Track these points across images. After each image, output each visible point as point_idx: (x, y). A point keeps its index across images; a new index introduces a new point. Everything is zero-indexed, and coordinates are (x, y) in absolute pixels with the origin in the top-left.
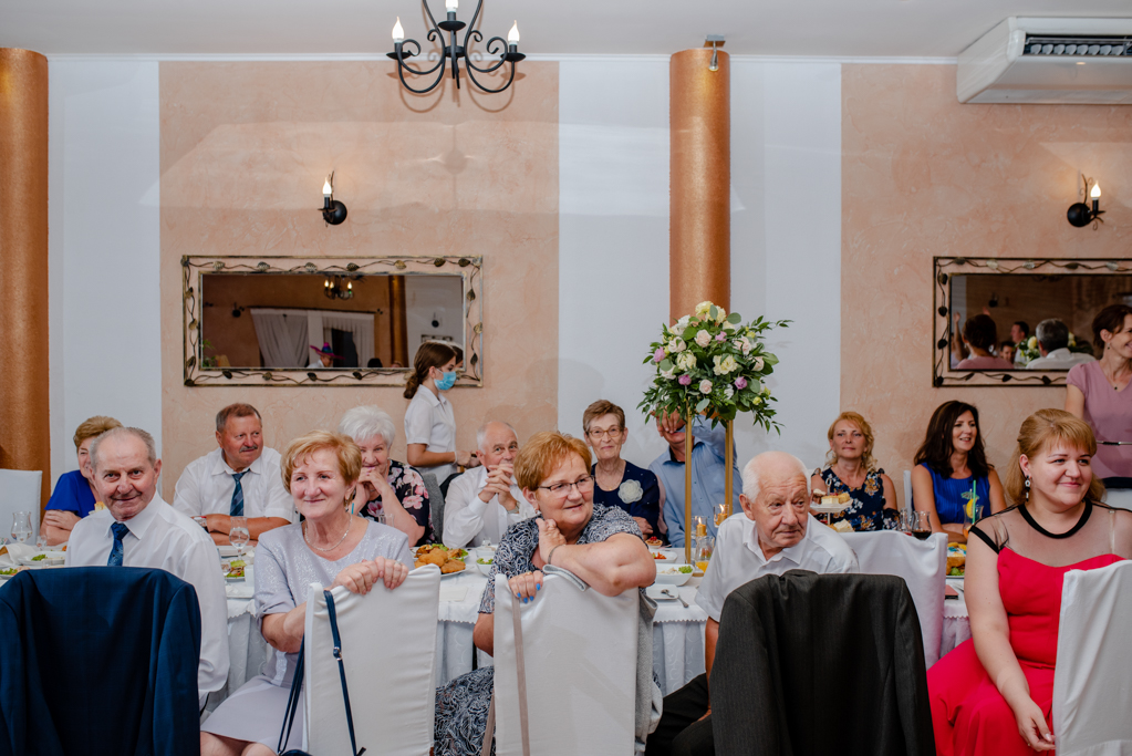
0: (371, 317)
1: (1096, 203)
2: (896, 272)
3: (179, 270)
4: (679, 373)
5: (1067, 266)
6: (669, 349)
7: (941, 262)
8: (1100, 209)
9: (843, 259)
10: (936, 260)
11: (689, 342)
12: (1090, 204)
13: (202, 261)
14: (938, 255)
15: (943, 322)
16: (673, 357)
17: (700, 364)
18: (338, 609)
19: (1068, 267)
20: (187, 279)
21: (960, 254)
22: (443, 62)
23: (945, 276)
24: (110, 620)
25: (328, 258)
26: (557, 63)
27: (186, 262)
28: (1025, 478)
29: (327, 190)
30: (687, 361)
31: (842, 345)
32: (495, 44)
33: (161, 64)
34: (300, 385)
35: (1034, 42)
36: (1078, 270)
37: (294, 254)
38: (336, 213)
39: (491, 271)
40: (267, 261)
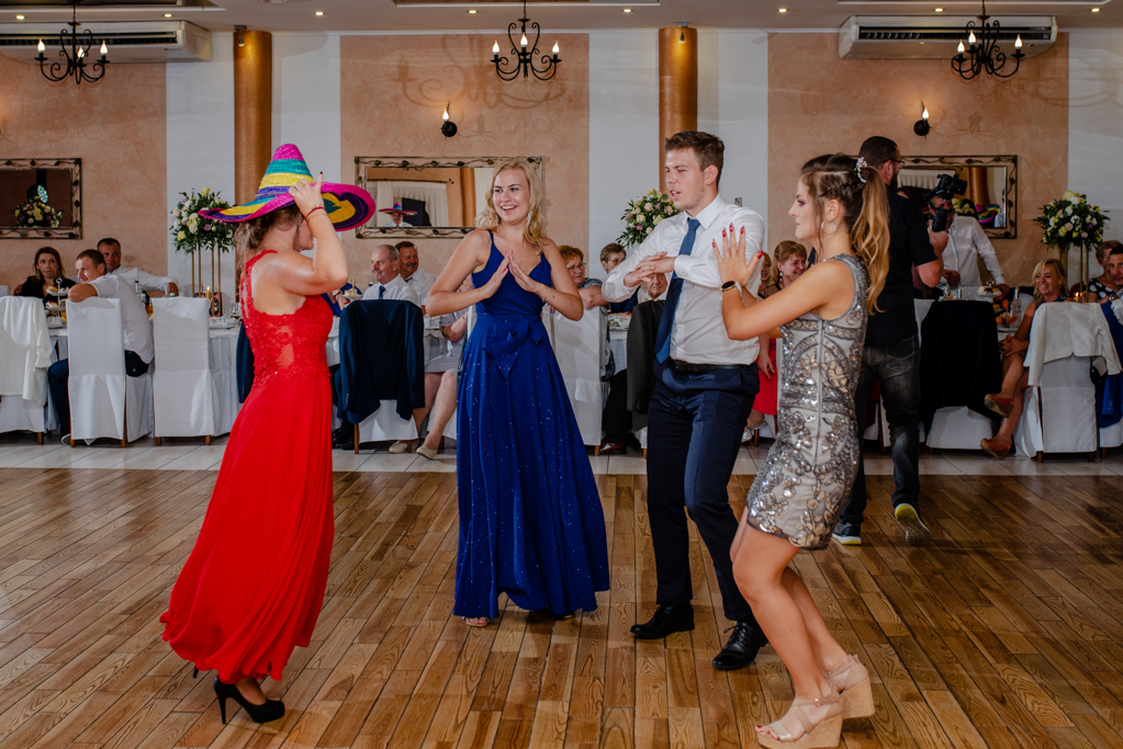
0: (443, 186)
3: (353, 165)
4: (637, 224)
6: (633, 212)
9: (769, 157)
11: (643, 210)
13: (367, 160)
16: (634, 217)
17: (647, 220)
19: (913, 161)
20: (358, 171)
22: (519, 67)
24: (390, 321)
25: (445, 158)
26: (588, 34)
27: (357, 160)
28: (779, 272)
29: (446, 116)
30: (641, 218)
32: (545, 59)
33: (341, 37)
34: (428, 237)
35: (864, 33)
36: (921, 164)
37: (424, 155)
38: (450, 129)
39: (547, 166)
40: (409, 160)
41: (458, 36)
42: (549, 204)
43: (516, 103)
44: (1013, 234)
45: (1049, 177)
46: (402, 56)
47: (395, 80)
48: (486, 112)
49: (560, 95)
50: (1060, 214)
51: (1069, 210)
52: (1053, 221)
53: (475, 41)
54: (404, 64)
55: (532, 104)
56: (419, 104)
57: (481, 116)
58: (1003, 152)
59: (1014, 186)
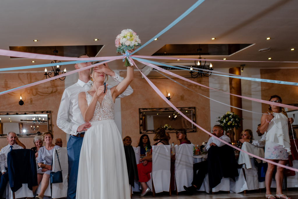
1: (169, 97)
2: (132, 111)
5: (165, 109)
7: (141, 109)
8: (170, 98)
9: (121, 109)
10: (139, 109)
12: (168, 97)
14: (140, 108)
15: (141, 121)
18: (58, 152)
21: (144, 108)
23: (141, 112)
25: (20, 112)
29: (21, 98)
31: (122, 126)
36: (167, 110)
37: (13, 111)
38: (21, 103)
39: (53, 114)
40: (8, 113)
41: (23, 73)
42: (54, 126)
43: (42, 94)
44: (195, 130)
45: (205, 113)
46: (6, 80)
47: (3, 88)
48: (33, 97)
49: (56, 92)
50: (227, 118)
51: (230, 116)
52: (224, 121)
53: (29, 75)
54: (6, 82)
55: (47, 94)
56: (11, 95)
57: (31, 99)
58: (191, 106)
59: (194, 116)
